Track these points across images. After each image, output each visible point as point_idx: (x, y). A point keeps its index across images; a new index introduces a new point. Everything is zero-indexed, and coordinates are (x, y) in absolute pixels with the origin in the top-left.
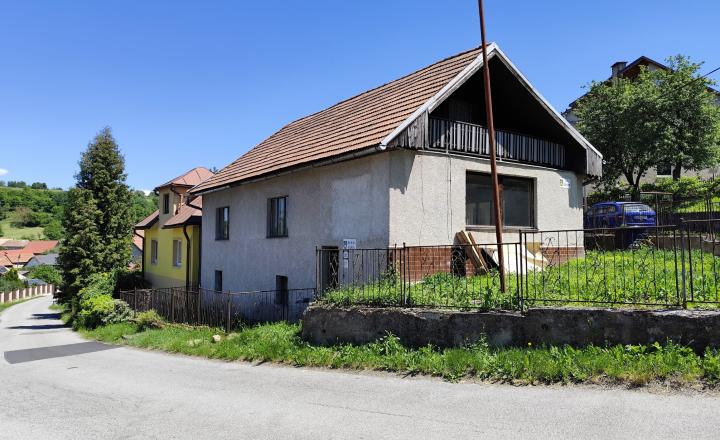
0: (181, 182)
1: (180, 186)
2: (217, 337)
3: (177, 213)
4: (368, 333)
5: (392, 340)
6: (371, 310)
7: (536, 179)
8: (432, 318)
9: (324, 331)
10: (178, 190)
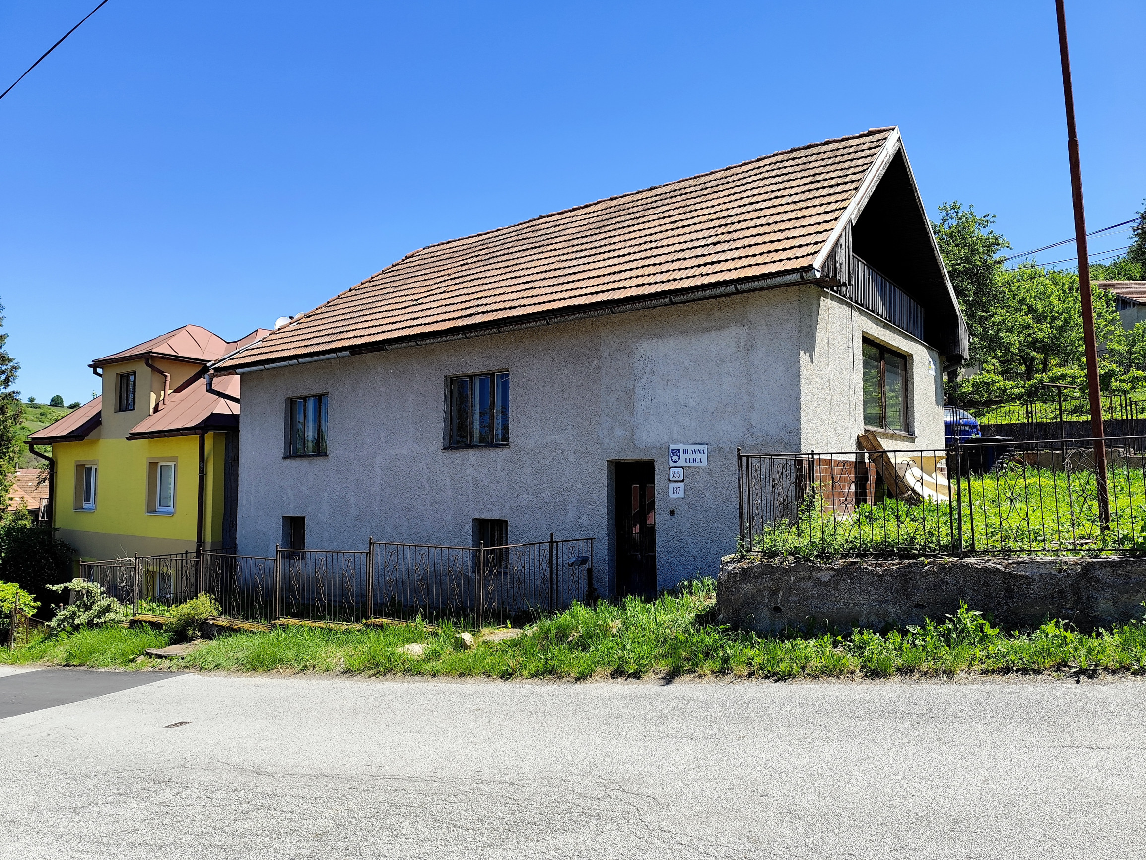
0: (163, 349)
1: (165, 357)
2: (467, 636)
3: (156, 410)
4: (890, 608)
5: (969, 617)
6: (893, 564)
7: (911, 356)
8: (1042, 572)
9: (777, 609)
10: (159, 365)
